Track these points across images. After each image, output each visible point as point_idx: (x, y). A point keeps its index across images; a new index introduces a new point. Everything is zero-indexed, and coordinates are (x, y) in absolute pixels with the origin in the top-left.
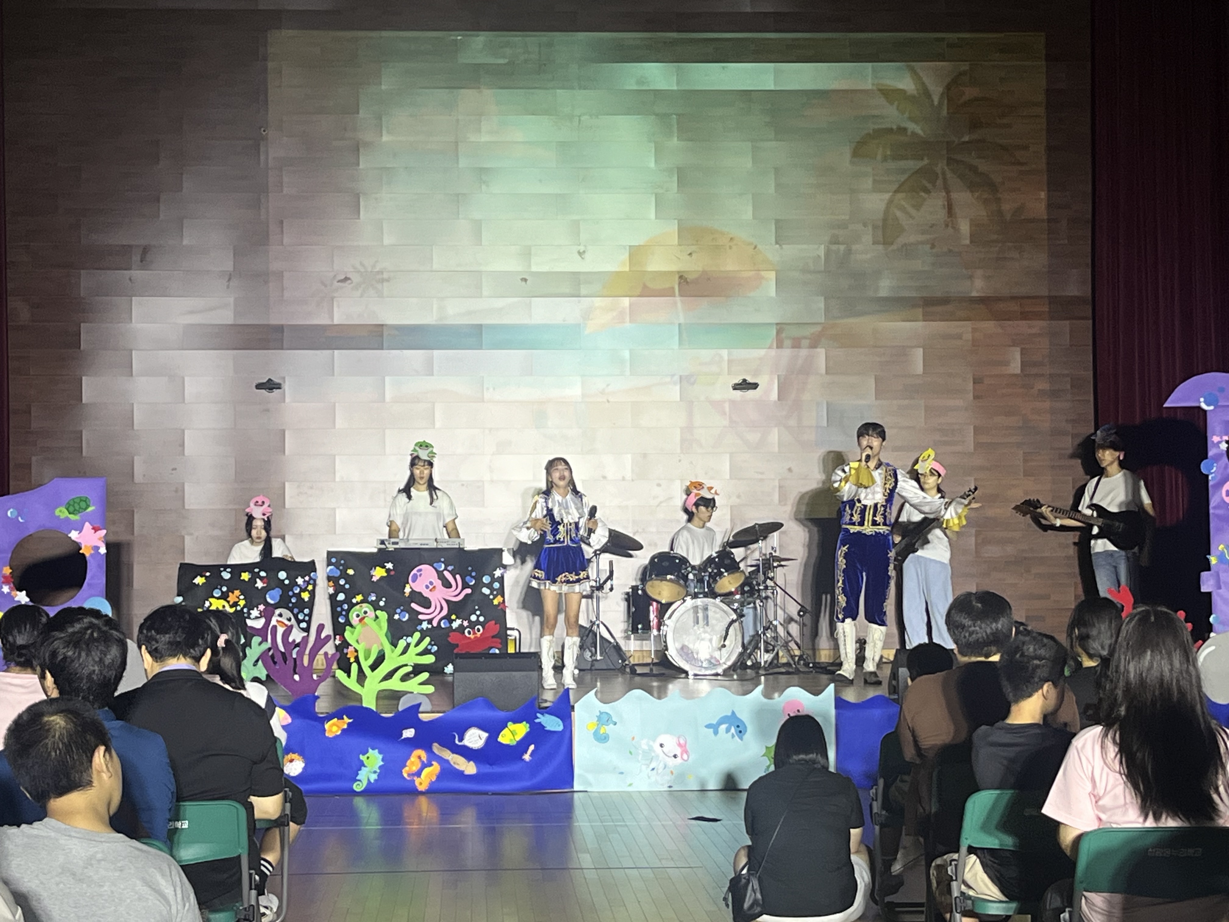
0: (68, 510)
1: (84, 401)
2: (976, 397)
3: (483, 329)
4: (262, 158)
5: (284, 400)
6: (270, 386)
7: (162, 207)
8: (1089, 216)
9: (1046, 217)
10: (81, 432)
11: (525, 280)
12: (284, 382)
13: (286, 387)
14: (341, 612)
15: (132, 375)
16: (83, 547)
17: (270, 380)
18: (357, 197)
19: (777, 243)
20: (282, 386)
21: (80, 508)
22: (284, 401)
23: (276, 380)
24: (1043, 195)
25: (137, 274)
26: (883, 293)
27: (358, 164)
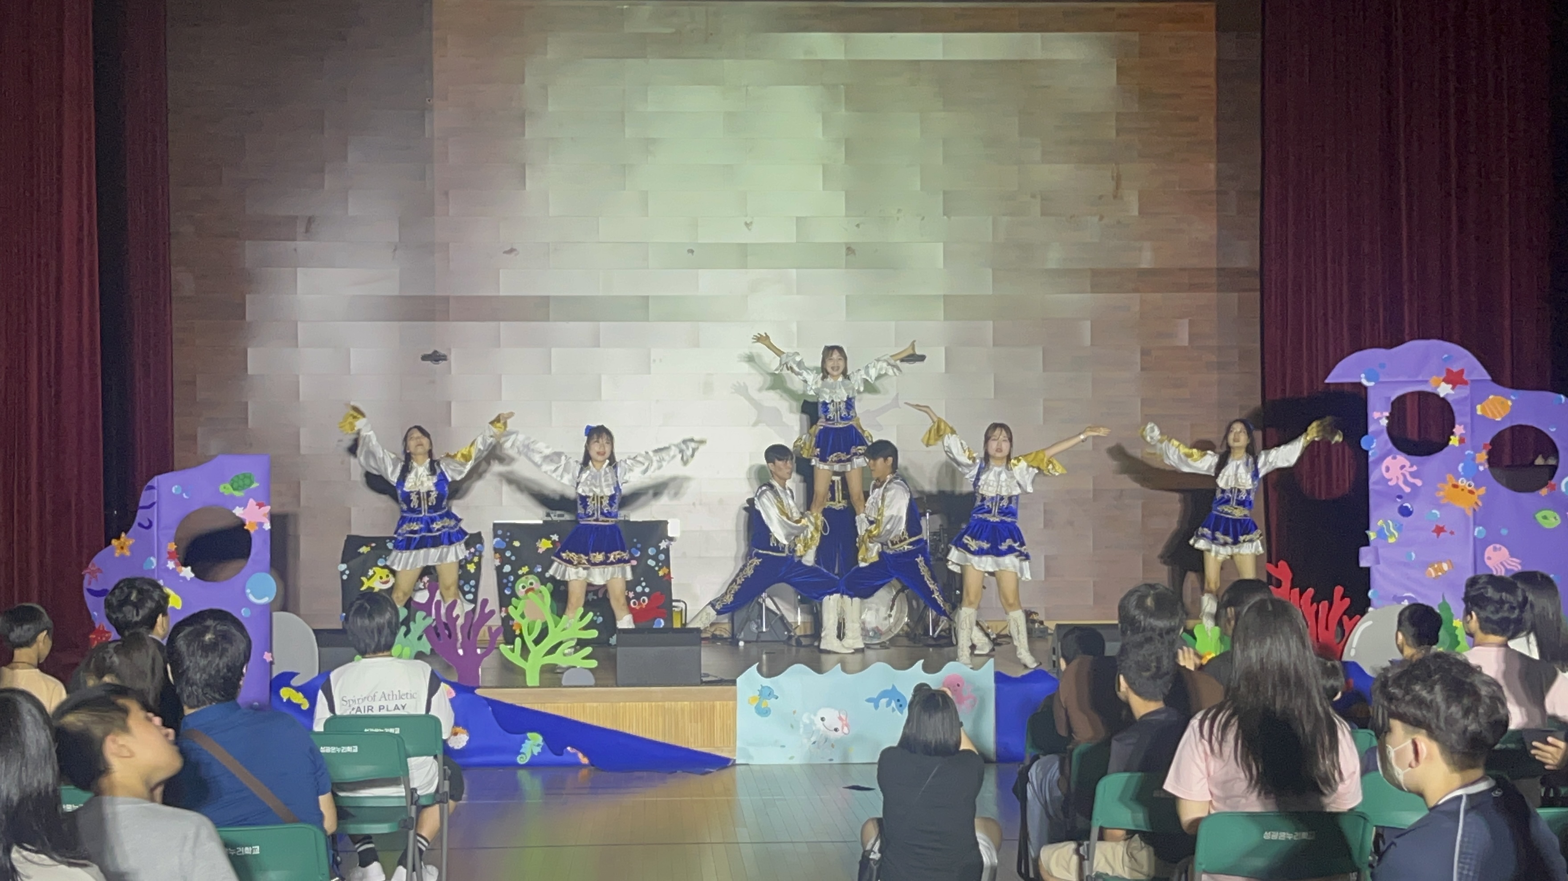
0: (232, 486)
1: (250, 372)
2: (1142, 369)
3: (650, 301)
4: (427, 127)
5: (449, 371)
6: (436, 357)
7: (326, 176)
8: (1258, 188)
9: (1214, 189)
10: (247, 403)
11: (691, 251)
12: (450, 354)
13: (452, 358)
14: (507, 584)
15: (297, 346)
16: (247, 523)
17: (435, 352)
18: (523, 166)
19: (944, 214)
20: (448, 357)
21: (244, 485)
22: (450, 373)
23: (442, 351)
24: (1212, 166)
25: (302, 245)
26: (1052, 265)
27: (524, 135)
